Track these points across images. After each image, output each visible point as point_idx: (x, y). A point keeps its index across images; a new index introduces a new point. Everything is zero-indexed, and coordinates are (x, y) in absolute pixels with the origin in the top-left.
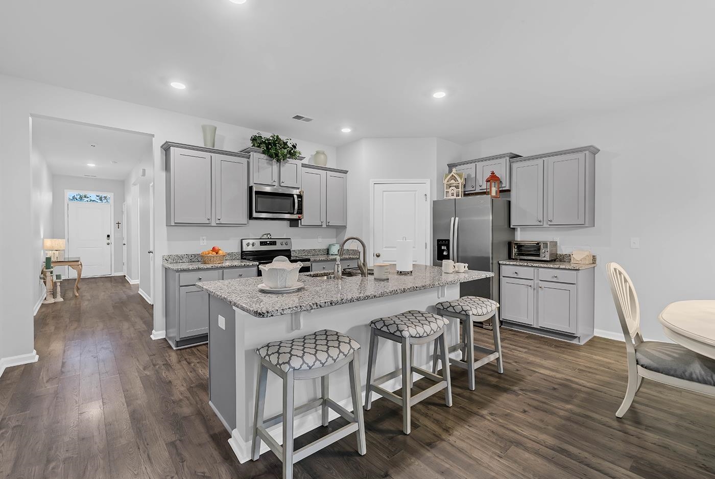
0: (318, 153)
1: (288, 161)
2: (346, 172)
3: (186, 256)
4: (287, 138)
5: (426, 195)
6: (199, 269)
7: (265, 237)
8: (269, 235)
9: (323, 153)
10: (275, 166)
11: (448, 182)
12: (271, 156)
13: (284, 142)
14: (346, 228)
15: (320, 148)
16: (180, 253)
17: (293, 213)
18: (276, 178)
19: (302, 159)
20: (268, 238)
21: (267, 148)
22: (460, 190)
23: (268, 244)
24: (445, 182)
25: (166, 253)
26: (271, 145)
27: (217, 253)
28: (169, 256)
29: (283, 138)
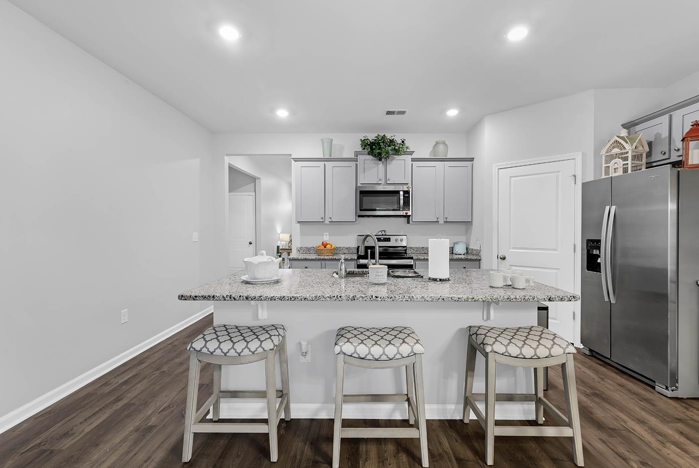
0: (437, 143)
1: (395, 158)
2: (472, 160)
3: (312, 248)
4: (392, 135)
5: (575, 176)
6: (306, 260)
7: (380, 233)
8: (383, 232)
9: (444, 143)
10: (381, 165)
11: (607, 152)
12: (375, 156)
13: (390, 140)
14: (472, 224)
15: (440, 138)
16: (309, 246)
17: (399, 210)
18: (382, 176)
19: (411, 153)
20: (383, 235)
21: (372, 149)
22: (629, 162)
23: (382, 241)
24: (603, 152)
25: (299, 246)
26: (375, 146)
27: (325, 247)
28: (301, 248)
29: (389, 136)
